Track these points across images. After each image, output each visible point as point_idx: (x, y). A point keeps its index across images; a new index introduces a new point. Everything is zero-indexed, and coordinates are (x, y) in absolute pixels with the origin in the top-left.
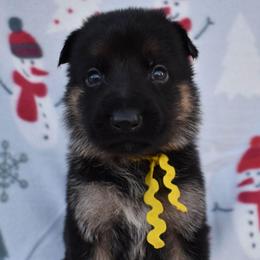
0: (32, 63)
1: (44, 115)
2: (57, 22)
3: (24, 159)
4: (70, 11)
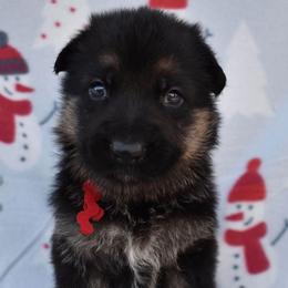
0: (18, 79)
1: (25, 136)
2: (44, 36)
4: (58, 24)
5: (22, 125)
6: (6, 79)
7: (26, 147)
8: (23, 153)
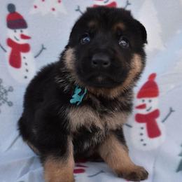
0: (22, 31)
1: (26, 64)
2: (36, 7)
3: (11, 89)
5: (24, 58)
6: (15, 32)
7: (27, 71)
8: (26, 74)
